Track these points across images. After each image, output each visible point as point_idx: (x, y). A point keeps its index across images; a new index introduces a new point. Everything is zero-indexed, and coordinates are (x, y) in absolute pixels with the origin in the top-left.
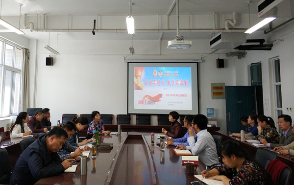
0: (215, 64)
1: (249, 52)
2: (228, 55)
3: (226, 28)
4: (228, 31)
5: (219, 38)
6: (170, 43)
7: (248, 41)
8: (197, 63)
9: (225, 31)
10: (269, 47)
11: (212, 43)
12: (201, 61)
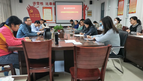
0: (89, 3)
8: (82, 2)
12: (84, 1)
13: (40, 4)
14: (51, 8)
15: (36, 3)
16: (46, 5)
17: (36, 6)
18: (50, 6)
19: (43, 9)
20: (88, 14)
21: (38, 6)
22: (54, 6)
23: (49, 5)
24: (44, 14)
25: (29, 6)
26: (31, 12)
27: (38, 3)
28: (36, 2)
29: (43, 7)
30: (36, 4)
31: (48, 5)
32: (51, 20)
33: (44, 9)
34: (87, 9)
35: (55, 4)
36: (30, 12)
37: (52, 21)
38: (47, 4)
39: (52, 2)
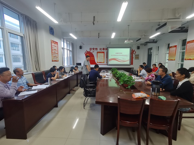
0: (136, 48)
1: (148, 44)
2: (141, 45)
3: (143, 36)
4: (143, 37)
5: (140, 39)
6: (126, 41)
7: (150, 40)
9: (142, 37)
10: (156, 42)
11: (137, 41)
12: (132, 47)
13: (95, 49)
14: (103, 52)
17: (92, 51)
18: (103, 51)
19: (97, 53)
20: (135, 58)
21: (93, 51)
22: (107, 51)
25: (87, 51)
27: (93, 49)
28: (92, 48)
30: (92, 49)
34: (134, 53)
35: (107, 49)
37: (104, 63)
38: (101, 49)
39: (105, 48)
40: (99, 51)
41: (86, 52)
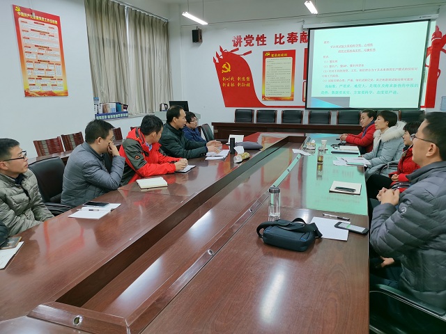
13: (254, 42)
14: (291, 54)
15: (243, 40)
16: (276, 43)
17: (242, 50)
18: (288, 46)
19: (265, 57)
21: (248, 48)
22: (305, 45)
23: (286, 42)
24: (266, 75)
25: (221, 50)
26: (225, 69)
27: (249, 39)
28: (243, 37)
29: (264, 53)
30: (244, 43)
31: (284, 43)
32: (289, 96)
33: (267, 59)
35: (306, 37)
36: (223, 71)
37: (293, 100)
38: (278, 39)
39: (299, 32)
40: (271, 46)
41: (220, 54)
